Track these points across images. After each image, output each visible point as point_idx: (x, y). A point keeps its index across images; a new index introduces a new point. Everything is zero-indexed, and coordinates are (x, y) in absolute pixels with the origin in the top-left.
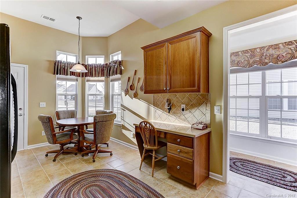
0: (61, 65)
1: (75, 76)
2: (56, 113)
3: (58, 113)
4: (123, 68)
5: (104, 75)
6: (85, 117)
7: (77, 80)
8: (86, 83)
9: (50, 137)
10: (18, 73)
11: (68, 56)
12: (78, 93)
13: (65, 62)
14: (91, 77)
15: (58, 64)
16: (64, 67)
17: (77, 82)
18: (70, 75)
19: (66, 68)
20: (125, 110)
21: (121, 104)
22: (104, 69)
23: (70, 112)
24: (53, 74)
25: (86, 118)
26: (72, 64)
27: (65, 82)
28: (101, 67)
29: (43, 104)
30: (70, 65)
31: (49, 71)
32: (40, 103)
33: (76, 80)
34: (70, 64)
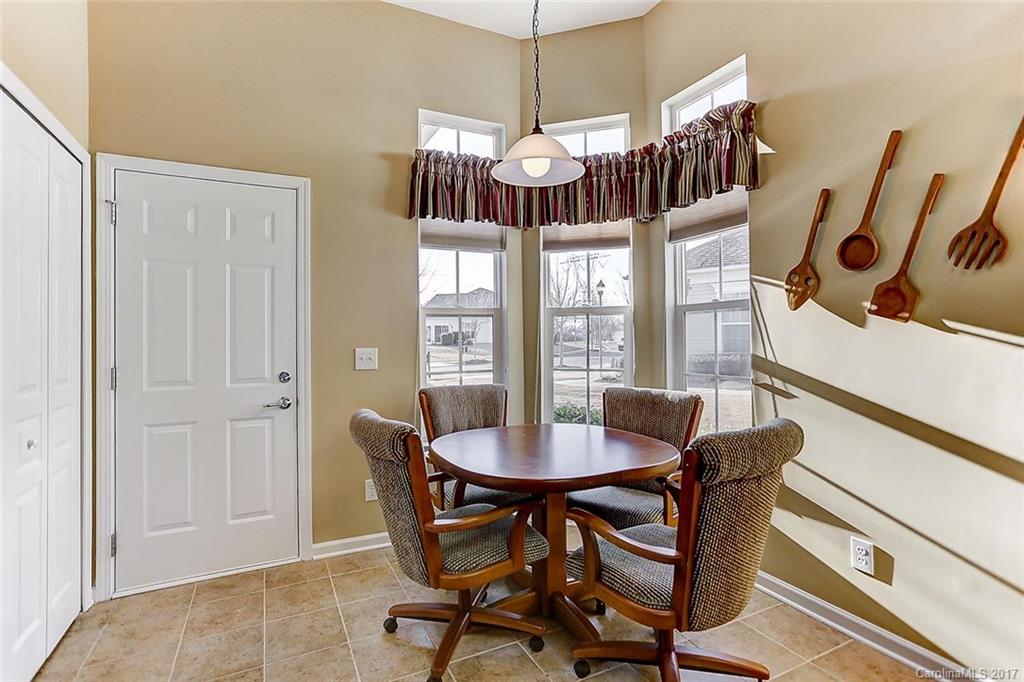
0: (436, 173)
1: (496, 219)
2: (421, 397)
3: (427, 399)
4: (762, 148)
5: (632, 207)
6: (539, 421)
7: (503, 244)
8: (542, 253)
9: (409, 544)
10: (273, 215)
11: (461, 132)
12: (505, 305)
13: (455, 156)
14: (569, 223)
15: (426, 166)
16: (449, 181)
17: (504, 254)
18: (477, 220)
19: (459, 186)
20: (792, 389)
21: (755, 357)
22: (633, 178)
23: (479, 394)
24: (406, 217)
25: (543, 429)
26: (483, 166)
27: (454, 253)
28: (618, 171)
29: (368, 357)
30: (475, 171)
31: (389, 205)
32: (357, 349)
33: (498, 245)
34: (475, 164)
